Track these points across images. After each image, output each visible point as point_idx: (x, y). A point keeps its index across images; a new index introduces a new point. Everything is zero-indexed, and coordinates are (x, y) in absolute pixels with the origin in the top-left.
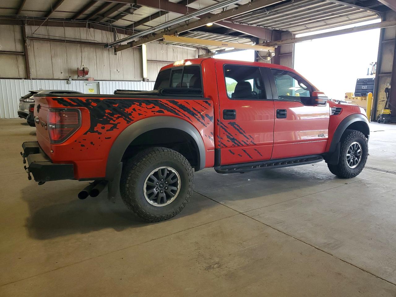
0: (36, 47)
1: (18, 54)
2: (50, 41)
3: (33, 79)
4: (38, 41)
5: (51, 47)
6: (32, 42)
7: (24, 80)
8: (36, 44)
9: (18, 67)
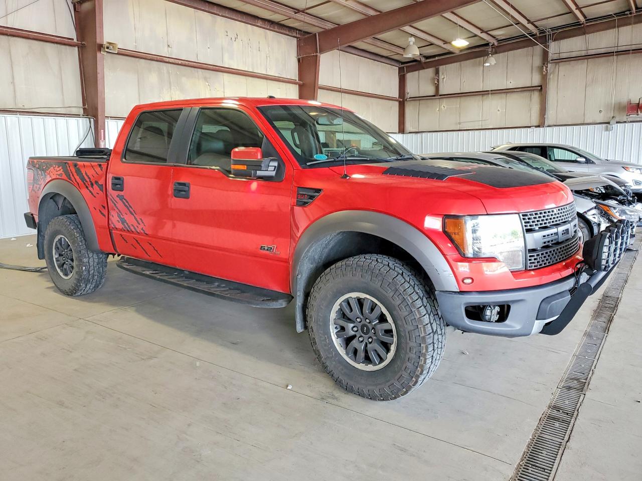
0: (561, 74)
1: (533, 90)
2: (587, 59)
3: (549, 126)
4: (568, 62)
5: (589, 68)
6: (557, 66)
7: (535, 129)
8: (563, 69)
9: (530, 110)
